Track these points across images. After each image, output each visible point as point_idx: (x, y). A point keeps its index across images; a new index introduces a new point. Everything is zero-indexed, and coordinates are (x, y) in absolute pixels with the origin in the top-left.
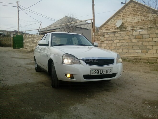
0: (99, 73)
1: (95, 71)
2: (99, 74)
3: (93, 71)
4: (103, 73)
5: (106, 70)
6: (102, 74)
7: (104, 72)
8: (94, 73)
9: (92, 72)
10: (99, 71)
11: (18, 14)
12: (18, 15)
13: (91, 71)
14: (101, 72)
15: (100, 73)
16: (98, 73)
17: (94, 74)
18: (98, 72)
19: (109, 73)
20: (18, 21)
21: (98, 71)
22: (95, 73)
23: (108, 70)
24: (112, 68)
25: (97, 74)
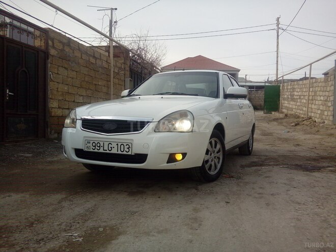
0: (102, 148)
1: (94, 145)
2: (101, 150)
3: (90, 143)
4: (110, 151)
5: (117, 144)
6: (108, 152)
7: (111, 147)
8: (92, 147)
9: (88, 145)
10: (102, 145)
11: (278, 42)
12: (278, 45)
13: (86, 143)
14: (106, 148)
15: (104, 150)
16: (98, 148)
17: (92, 150)
18: (100, 147)
19: (125, 153)
20: (277, 57)
21: (98, 145)
22: (94, 148)
23: (122, 146)
24: (132, 140)
25: (96, 150)
